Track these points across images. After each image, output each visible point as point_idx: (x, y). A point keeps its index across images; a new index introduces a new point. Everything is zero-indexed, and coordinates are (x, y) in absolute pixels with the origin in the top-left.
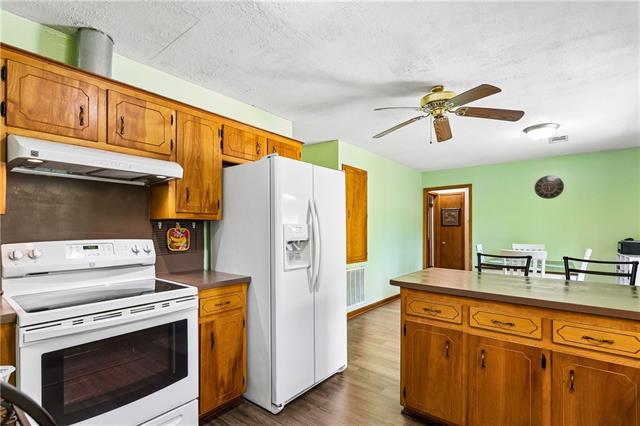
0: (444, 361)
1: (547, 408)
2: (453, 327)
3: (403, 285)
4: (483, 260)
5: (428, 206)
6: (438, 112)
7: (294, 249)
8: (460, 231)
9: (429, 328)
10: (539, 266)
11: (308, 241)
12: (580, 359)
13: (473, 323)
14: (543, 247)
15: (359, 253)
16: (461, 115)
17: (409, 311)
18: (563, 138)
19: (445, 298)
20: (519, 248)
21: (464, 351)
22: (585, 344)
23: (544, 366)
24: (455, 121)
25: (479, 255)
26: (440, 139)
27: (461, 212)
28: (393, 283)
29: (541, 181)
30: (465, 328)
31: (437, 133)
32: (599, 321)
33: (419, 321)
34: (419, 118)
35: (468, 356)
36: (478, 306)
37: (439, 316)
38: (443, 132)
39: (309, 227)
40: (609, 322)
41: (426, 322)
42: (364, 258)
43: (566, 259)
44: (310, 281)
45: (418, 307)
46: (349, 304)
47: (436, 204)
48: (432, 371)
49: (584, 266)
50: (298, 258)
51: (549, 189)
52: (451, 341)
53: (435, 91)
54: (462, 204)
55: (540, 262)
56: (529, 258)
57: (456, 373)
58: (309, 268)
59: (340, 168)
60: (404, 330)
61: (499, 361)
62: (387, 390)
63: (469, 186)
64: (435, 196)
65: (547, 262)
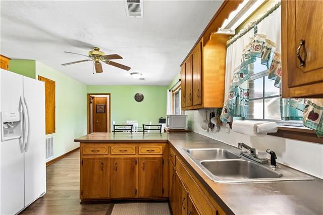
0: (101, 172)
1: (137, 179)
2: (105, 156)
3: (81, 141)
4: (116, 127)
5: (90, 102)
6: (97, 60)
7: (9, 127)
8: (105, 116)
9: (94, 159)
10: (136, 129)
11: (19, 122)
12: (146, 158)
13: (112, 153)
14: (137, 121)
15: (50, 128)
16: (107, 63)
17: (84, 153)
18: (143, 79)
19: (101, 144)
20: (129, 122)
21: (109, 166)
22: (147, 153)
23: (136, 164)
24: (105, 66)
25: (114, 125)
26: (97, 72)
27: (105, 106)
28: (76, 141)
29: (136, 95)
30: (109, 156)
31: (96, 69)
32: (151, 144)
33: (89, 157)
34: (87, 60)
35: (111, 167)
36: (114, 146)
37: (98, 153)
38: (99, 69)
39: (20, 113)
40: (153, 144)
41: (93, 157)
42: (54, 131)
43: (143, 125)
44: (21, 147)
45: (88, 150)
46: (47, 158)
47: (94, 102)
48: (95, 178)
49: (150, 128)
50: (11, 132)
51: (139, 98)
52: (103, 162)
53: (96, 50)
54: (106, 103)
55: (136, 127)
56: (132, 125)
57: (106, 176)
58: (21, 137)
59: (37, 77)
60: (82, 163)
61: (122, 165)
62: (71, 197)
63: (109, 94)
64: (93, 98)
65: (138, 128)
